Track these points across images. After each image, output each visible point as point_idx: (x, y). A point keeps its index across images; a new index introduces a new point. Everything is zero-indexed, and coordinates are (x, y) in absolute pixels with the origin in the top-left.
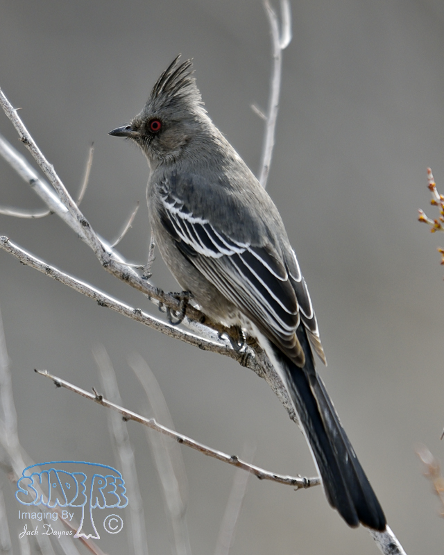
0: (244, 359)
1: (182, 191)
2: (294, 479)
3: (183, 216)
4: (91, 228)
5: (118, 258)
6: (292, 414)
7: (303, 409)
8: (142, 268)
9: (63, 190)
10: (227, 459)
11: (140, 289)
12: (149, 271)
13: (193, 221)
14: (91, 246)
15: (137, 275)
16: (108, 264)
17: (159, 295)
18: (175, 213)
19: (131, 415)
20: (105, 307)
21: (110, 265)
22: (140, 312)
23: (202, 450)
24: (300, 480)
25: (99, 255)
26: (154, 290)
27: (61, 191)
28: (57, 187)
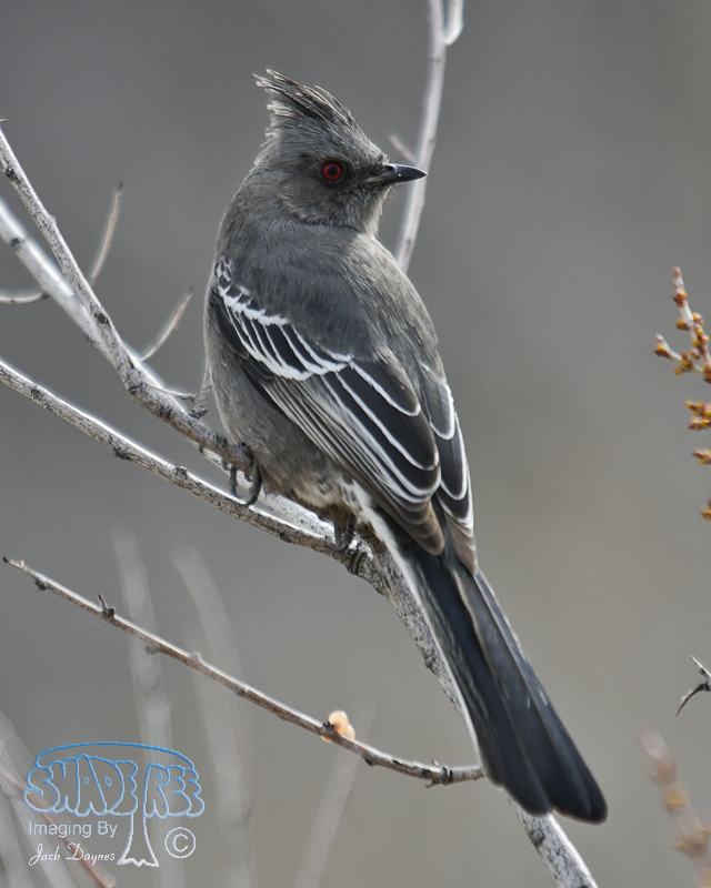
0: (354, 562)
1: (250, 276)
2: (427, 768)
3: (252, 314)
4: (113, 327)
5: (151, 379)
6: (430, 659)
7: (446, 632)
8: (192, 399)
9: (69, 260)
10: (316, 727)
11: (189, 434)
12: (202, 404)
13: (266, 321)
14: (109, 356)
15: (183, 410)
16: (137, 389)
17: (220, 446)
18: (240, 312)
19: (161, 645)
20: (126, 461)
21: (141, 391)
22: (184, 473)
23: (275, 709)
24: (436, 770)
25: (124, 374)
26: (211, 438)
27: (65, 262)
28: (60, 255)
